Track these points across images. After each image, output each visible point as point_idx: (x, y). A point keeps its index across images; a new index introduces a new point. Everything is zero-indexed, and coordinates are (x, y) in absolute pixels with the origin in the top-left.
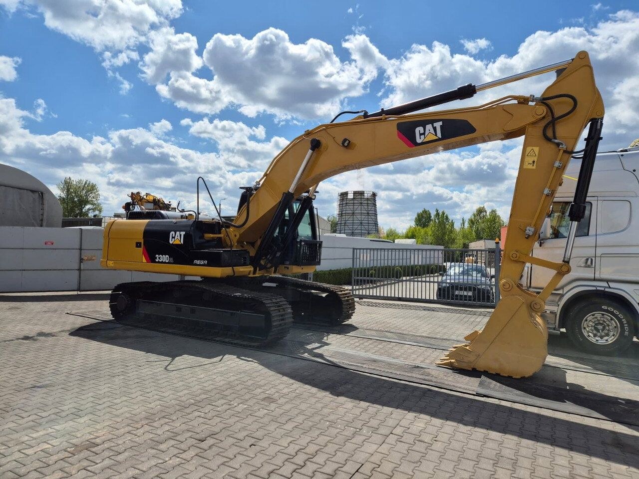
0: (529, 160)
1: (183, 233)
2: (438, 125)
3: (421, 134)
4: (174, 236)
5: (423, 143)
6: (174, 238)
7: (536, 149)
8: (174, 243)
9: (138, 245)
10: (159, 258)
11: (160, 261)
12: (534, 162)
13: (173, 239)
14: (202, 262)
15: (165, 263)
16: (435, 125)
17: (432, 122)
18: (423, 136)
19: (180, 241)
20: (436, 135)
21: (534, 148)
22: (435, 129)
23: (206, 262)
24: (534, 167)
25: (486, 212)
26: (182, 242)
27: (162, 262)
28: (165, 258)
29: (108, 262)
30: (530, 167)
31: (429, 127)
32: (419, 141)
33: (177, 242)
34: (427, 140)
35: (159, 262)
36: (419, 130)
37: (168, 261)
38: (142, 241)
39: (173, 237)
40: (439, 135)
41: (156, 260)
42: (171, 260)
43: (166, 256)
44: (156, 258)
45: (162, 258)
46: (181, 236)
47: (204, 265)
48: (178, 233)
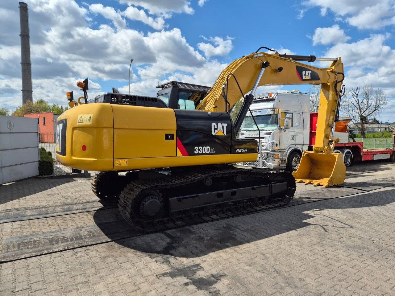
1: (225, 125)
4: (216, 127)
5: (305, 80)
6: (217, 129)
8: (216, 134)
9: (168, 137)
10: (199, 150)
11: (200, 152)
13: (216, 131)
14: (243, 150)
15: (206, 154)
18: (305, 76)
19: (223, 133)
20: (309, 77)
22: (309, 74)
23: (246, 150)
26: (225, 134)
27: (202, 154)
28: (206, 149)
29: (117, 162)
31: (307, 72)
32: (304, 78)
33: (220, 133)
35: (198, 154)
36: (304, 72)
37: (209, 152)
38: (175, 133)
39: (215, 129)
41: (195, 153)
42: (213, 150)
43: (207, 147)
44: (195, 150)
45: (202, 150)
46: (223, 127)
47: (245, 153)
48: (220, 125)
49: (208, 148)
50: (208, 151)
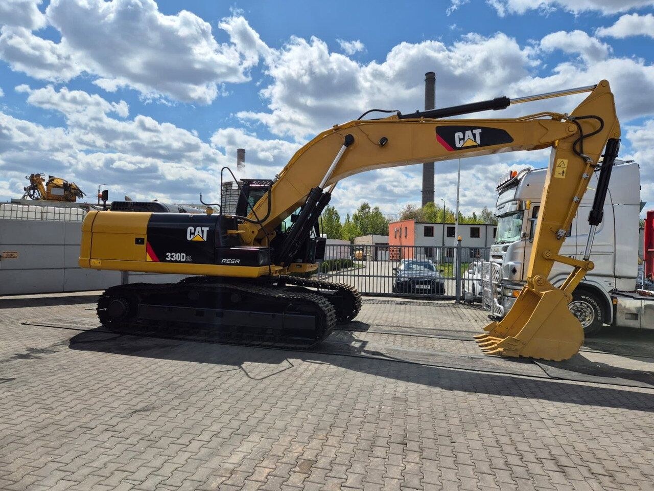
0: (559, 170)
1: (206, 229)
2: (477, 132)
3: (460, 140)
4: (193, 231)
5: (462, 148)
6: (194, 234)
7: (566, 162)
8: (194, 240)
9: (139, 241)
10: (172, 257)
11: (174, 259)
12: (563, 172)
13: (192, 236)
14: (233, 261)
15: (180, 262)
16: (474, 131)
17: (472, 129)
18: (463, 141)
19: (203, 238)
20: (475, 141)
21: (564, 160)
22: (474, 135)
23: (238, 261)
24: (564, 177)
25: (369, 208)
26: (205, 239)
27: (176, 261)
28: (181, 256)
29: (92, 261)
30: (560, 176)
31: (468, 133)
32: (458, 145)
33: (198, 239)
34: (466, 145)
35: (171, 261)
36: (458, 135)
37: (184, 260)
38: (145, 237)
39: (191, 233)
40: (478, 141)
41: (167, 259)
42: (189, 259)
43: (182, 254)
44: (167, 256)
45: (176, 256)
46: (203, 231)
47: (236, 264)
48: (199, 229)
49: (183, 256)
50: (183, 258)
